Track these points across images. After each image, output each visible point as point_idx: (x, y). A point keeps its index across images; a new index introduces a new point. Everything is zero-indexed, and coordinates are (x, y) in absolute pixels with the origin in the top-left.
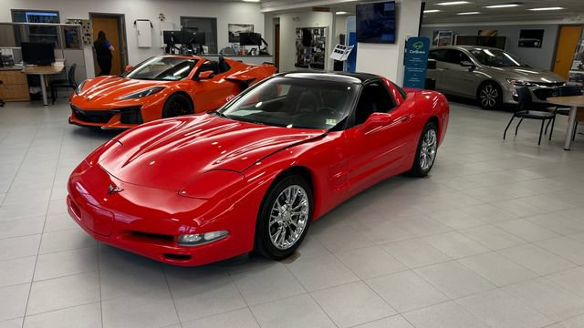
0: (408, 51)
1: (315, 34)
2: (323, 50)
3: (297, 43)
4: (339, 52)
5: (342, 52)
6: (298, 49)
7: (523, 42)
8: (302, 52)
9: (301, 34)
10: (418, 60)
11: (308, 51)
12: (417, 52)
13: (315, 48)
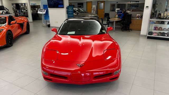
0: (68, 10)
1: (22, 5)
2: (27, 11)
3: (13, 9)
4: (41, 11)
5: (42, 11)
6: (14, 11)
7: (79, 6)
8: (17, 12)
9: (15, 5)
10: (71, 12)
11: (19, 11)
12: (70, 10)
13: (22, 10)
